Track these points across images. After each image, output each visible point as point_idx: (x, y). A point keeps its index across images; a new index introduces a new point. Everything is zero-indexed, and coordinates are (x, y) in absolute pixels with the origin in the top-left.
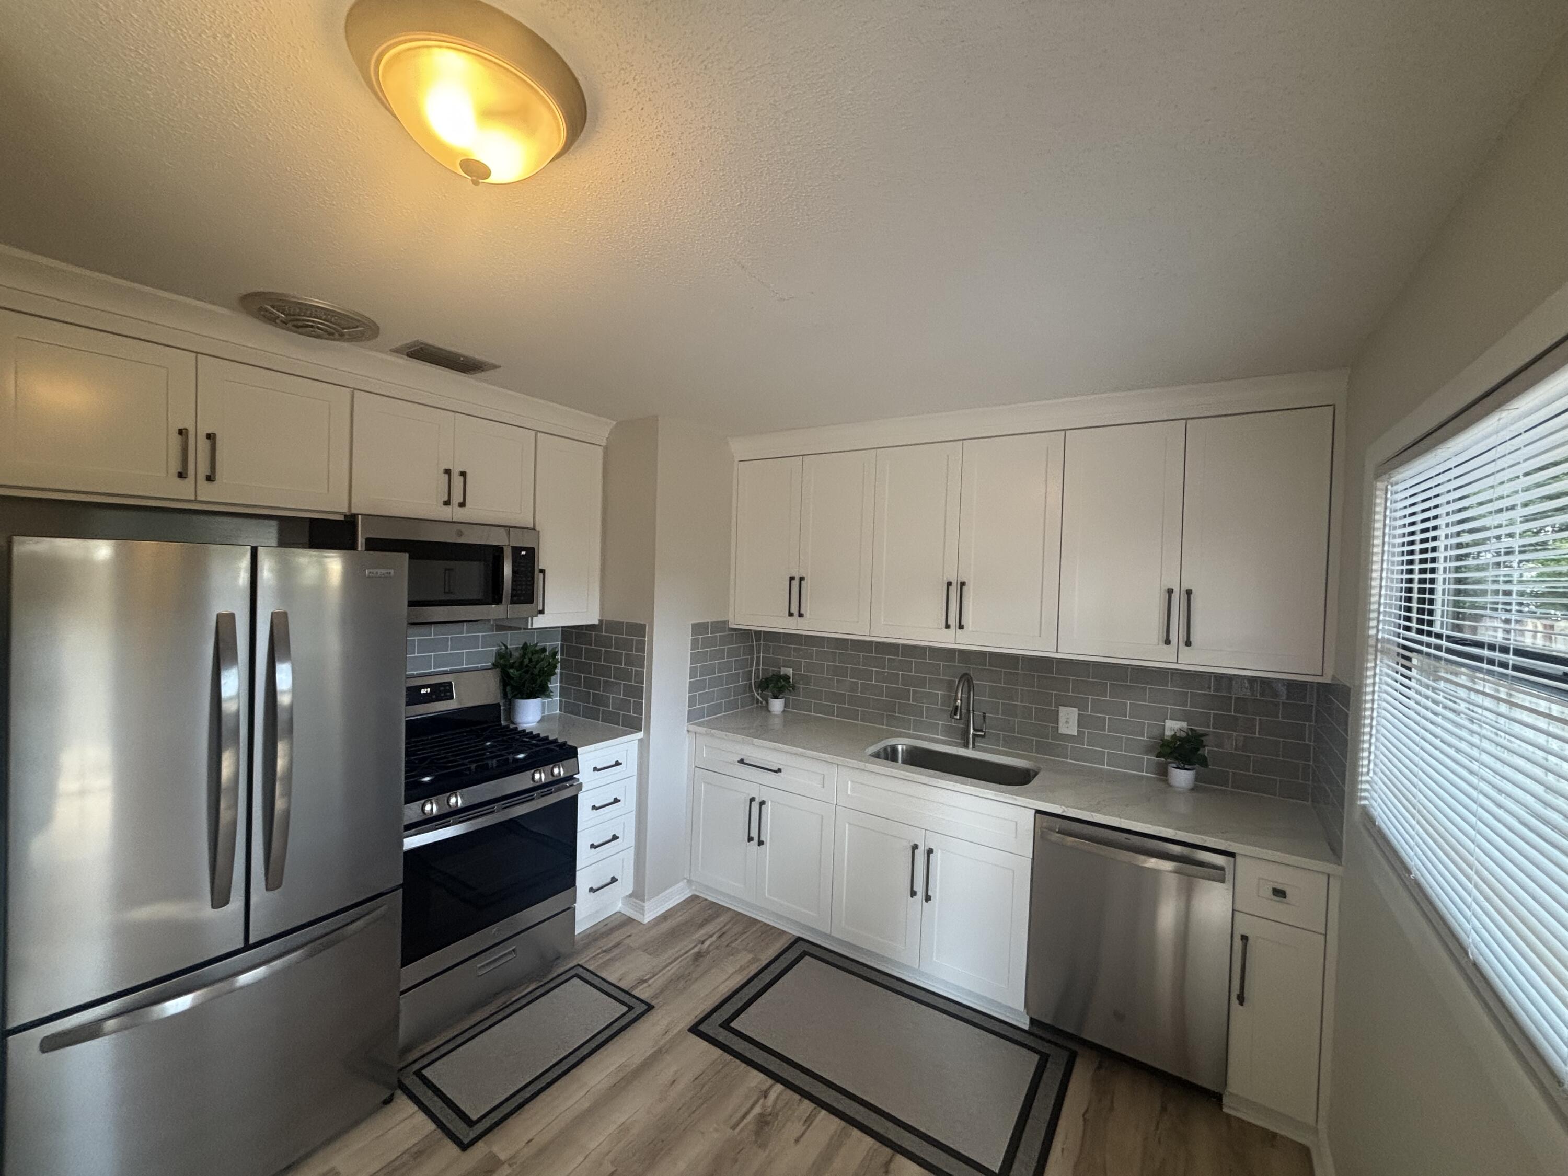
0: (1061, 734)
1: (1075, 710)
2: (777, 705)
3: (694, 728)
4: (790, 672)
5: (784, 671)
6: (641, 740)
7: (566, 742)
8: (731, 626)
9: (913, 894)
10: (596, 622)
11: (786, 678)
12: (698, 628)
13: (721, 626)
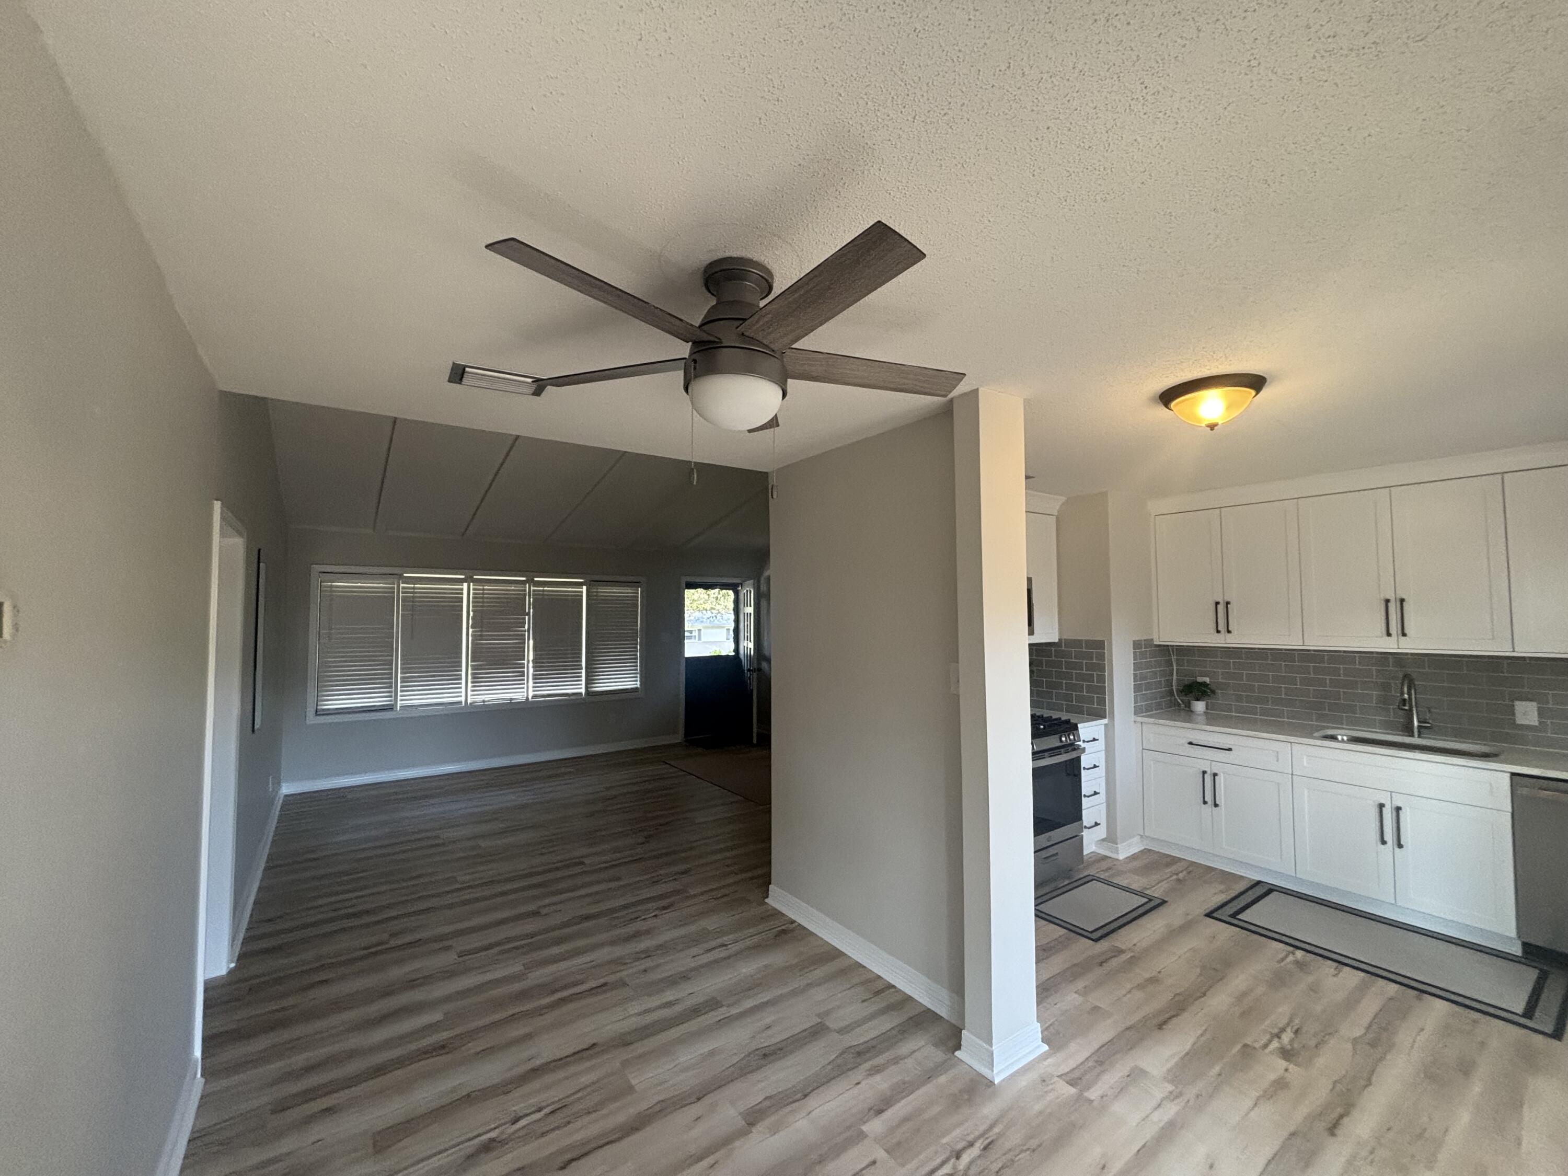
0: (1518, 725)
1: (1534, 704)
2: (1199, 706)
3: (1139, 719)
4: (1207, 680)
5: (1200, 679)
6: (1106, 725)
7: (1069, 720)
8: (1155, 643)
9: (1384, 842)
10: (1056, 640)
11: (1204, 684)
12: (1137, 645)
13: (1149, 643)
